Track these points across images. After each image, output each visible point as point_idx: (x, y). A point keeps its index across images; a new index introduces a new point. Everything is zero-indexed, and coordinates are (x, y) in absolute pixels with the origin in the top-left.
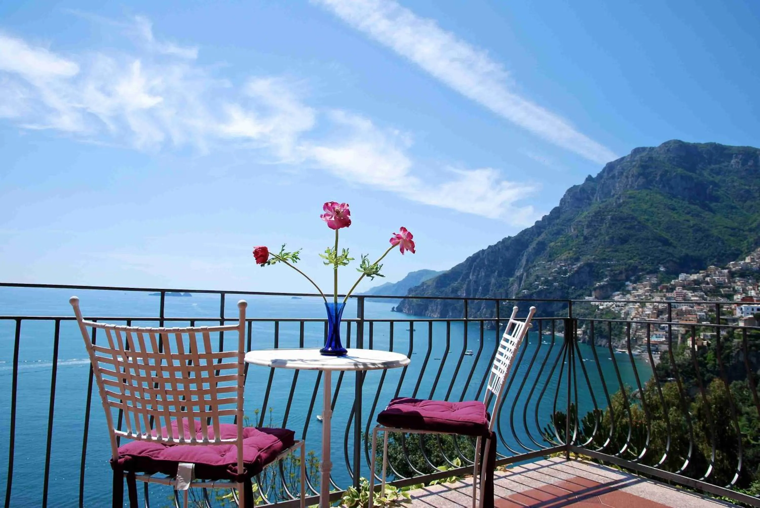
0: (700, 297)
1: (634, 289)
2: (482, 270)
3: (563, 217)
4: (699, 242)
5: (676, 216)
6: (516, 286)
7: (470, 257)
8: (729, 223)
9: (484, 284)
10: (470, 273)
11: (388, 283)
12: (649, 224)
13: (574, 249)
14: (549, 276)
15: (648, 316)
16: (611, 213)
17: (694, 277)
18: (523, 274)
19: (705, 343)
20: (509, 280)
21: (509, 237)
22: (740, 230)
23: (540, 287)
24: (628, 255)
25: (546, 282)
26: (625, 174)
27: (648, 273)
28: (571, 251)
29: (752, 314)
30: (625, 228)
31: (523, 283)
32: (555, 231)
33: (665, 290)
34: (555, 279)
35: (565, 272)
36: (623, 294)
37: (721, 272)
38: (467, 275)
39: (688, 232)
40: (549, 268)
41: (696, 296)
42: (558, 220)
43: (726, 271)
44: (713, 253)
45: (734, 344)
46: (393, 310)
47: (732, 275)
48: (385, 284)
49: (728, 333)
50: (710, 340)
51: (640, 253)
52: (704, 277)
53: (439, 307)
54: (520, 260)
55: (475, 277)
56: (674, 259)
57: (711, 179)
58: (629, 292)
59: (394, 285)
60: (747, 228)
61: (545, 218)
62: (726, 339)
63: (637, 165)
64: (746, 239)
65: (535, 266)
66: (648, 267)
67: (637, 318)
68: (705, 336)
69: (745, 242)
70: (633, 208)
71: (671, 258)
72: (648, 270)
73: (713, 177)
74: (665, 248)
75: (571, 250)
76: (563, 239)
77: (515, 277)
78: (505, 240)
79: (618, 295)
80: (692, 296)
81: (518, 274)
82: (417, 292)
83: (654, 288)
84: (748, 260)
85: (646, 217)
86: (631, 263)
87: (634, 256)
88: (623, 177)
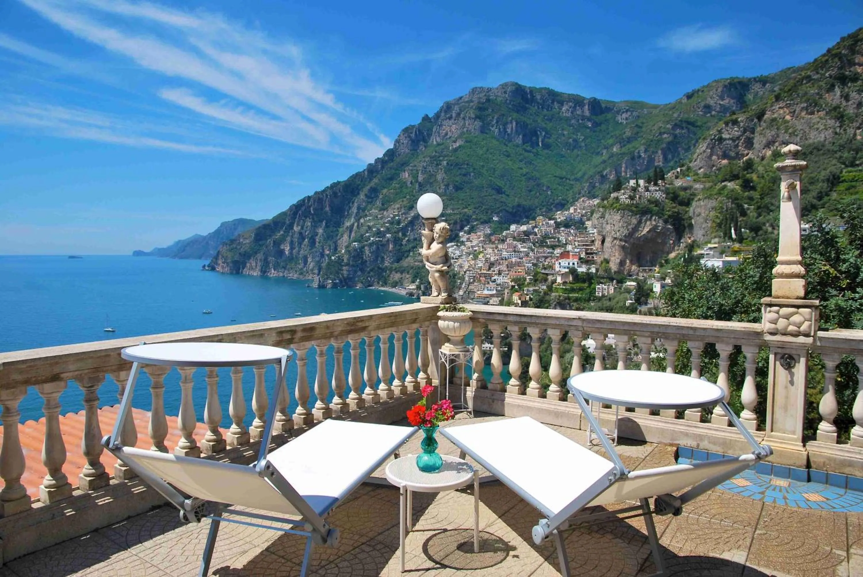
0: (529, 248)
1: (468, 240)
2: (308, 219)
3: (397, 160)
4: (530, 191)
5: (510, 163)
6: (346, 237)
7: (294, 205)
8: (558, 173)
9: (310, 236)
10: (294, 223)
11: (196, 235)
12: (484, 171)
13: (408, 197)
14: (382, 227)
15: (480, 268)
16: (446, 158)
17: (524, 228)
18: (353, 225)
19: (528, 298)
20: (338, 231)
21: (339, 183)
22: (566, 179)
23: (372, 239)
24: (463, 204)
25: (378, 234)
26: (462, 116)
27: (482, 223)
28: (405, 199)
29: (568, 268)
30: (460, 175)
31: (353, 234)
32: (389, 176)
33: (496, 242)
34: (388, 230)
35: (399, 222)
36: (457, 245)
37: (548, 223)
38: (291, 226)
39: (521, 181)
40: (381, 218)
41: (524, 247)
42: (392, 164)
43: (552, 222)
44: (543, 202)
45: (552, 298)
46: (204, 267)
47: (558, 225)
48: (193, 236)
49: (547, 287)
50: (532, 294)
51: (474, 201)
52: (533, 228)
53: (259, 264)
54: (350, 208)
55: (300, 227)
56: (507, 209)
57: (544, 125)
58: (463, 243)
59: (204, 238)
60: (573, 177)
61: (377, 160)
62: (546, 294)
63: (474, 107)
64: (571, 188)
65: (366, 216)
66: (482, 216)
67: (470, 271)
68: (528, 290)
69: (571, 192)
70: (469, 153)
71: (504, 208)
72: (482, 220)
73: (546, 124)
74: (499, 197)
75: (405, 197)
76: (397, 185)
77: (345, 227)
78: (334, 185)
79: (452, 246)
80: (522, 248)
81: (348, 224)
82: (231, 246)
83: (488, 239)
84: (572, 210)
85: (482, 164)
86: (466, 213)
87: (469, 205)
88: (460, 119)
